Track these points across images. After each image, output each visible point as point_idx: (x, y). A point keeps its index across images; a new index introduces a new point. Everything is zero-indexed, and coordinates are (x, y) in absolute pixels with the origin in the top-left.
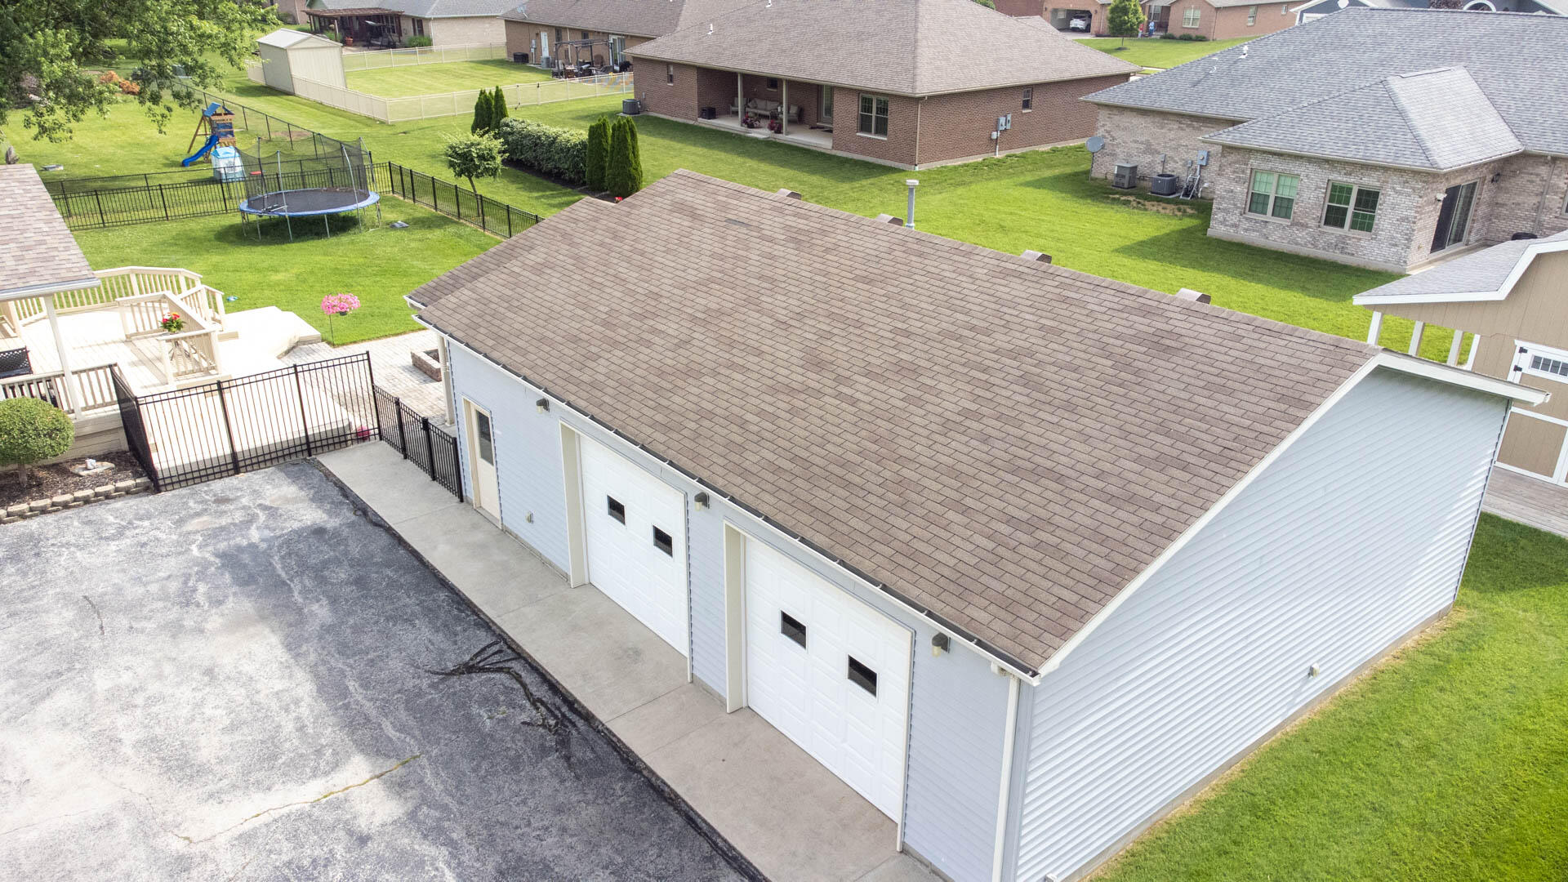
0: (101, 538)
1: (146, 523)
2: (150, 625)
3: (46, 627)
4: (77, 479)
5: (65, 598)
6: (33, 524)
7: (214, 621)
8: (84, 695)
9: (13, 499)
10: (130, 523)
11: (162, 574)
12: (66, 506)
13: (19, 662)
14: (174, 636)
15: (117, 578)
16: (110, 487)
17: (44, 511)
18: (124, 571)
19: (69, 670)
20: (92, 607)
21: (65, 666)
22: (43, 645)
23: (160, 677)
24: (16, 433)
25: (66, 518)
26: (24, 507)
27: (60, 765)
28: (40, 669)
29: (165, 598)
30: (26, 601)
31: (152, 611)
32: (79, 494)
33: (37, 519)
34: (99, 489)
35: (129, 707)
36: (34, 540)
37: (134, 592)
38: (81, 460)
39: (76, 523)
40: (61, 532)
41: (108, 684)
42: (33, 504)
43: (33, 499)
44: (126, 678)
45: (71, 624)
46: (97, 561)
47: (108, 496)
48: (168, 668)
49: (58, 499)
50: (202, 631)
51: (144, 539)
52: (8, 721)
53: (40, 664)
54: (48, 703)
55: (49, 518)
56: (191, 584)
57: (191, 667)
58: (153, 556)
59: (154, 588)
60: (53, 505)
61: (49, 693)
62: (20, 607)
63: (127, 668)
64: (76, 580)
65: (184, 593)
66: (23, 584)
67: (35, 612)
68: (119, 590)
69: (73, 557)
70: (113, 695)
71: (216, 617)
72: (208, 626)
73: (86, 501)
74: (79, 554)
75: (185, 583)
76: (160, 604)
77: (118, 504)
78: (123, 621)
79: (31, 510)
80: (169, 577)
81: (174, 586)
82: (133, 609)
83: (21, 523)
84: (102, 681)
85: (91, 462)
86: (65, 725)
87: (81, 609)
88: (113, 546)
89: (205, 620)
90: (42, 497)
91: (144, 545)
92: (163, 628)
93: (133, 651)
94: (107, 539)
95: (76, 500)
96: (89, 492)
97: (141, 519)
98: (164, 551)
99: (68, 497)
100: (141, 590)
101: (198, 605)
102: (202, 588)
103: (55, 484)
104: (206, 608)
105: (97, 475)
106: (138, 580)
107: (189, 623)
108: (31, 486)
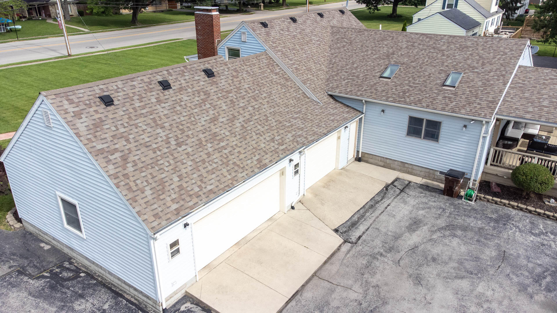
0: (531, 232)
1: (552, 237)
2: (515, 279)
3: (483, 253)
4: (542, 204)
5: (498, 246)
6: (514, 212)
7: (540, 297)
8: (471, 288)
9: (515, 200)
10: (546, 233)
11: (538, 262)
12: (530, 212)
13: (465, 259)
14: (519, 291)
15: (521, 252)
16: (552, 214)
17: (521, 209)
18: (526, 250)
19: (476, 274)
20: (503, 257)
21: (476, 272)
22: (477, 259)
23: (500, 303)
24: (529, 177)
25: (526, 216)
26: (516, 204)
27: (443, 307)
28: (468, 267)
29: (531, 272)
30: (486, 239)
31: (521, 274)
32: (538, 210)
33: (517, 211)
34: (547, 213)
35: (479, 305)
36: (509, 218)
37: (523, 261)
38: (550, 197)
39: (528, 221)
40: (519, 221)
41: (482, 291)
42: (520, 205)
43: (521, 203)
44: (489, 293)
45: (491, 258)
46: (521, 240)
47: (548, 217)
48: (506, 302)
49: (529, 208)
50: (532, 297)
51: (545, 242)
52: (444, 277)
53: (469, 265)
54: (460, 280)
55: (521, 213)
56: (545, 274)
57: (514, 309)
58: (543, 252)
59: (530, 265)
60: (526, 209)
61: (462, 278)
62: (483, 240)
63: (493, 290)
64: (507, 243)
65: (539, 276)
66: (491, 232)
67: (485, 245)
68: (519, 256)
69: (514, 233)
70: (479, 296)
71: (542, 296)
72: (536, 297)
73: (539, 214)
74: (517, 233)
75: (544, 272)
76: (526, 274)
77: (549, 222)
78: (508, 270)
79: (517, 206)
80: (540, 265)
81: (539, 270)
82: (516, 268)
83: (511, 209)
84: (481, 288)
85: (552, 200)
86: (457, 294)
87: (499, 255)
88: (532, 238)
89: (537, 294)
90: (524, 204)
91: (543, 245)
92: (519, 284)
93: (501, 285)
94: (532, 234)
95: (535, 211)
96: (542, 211)
97: (552, 234)
98: (548, 252)
99: (533, 209)
100: (525, 262)
101: (540, 285)
102: (548, 279)
103: (534, 201)
104: (542, 289)
105: (551, 207)
106: (528, 258)
107: (530, 290)
108: (525, 198)
